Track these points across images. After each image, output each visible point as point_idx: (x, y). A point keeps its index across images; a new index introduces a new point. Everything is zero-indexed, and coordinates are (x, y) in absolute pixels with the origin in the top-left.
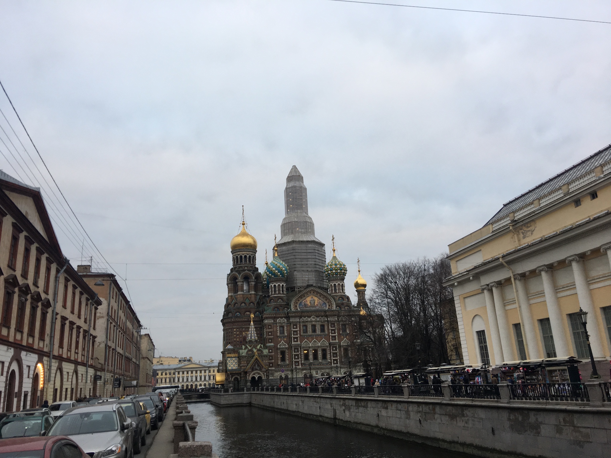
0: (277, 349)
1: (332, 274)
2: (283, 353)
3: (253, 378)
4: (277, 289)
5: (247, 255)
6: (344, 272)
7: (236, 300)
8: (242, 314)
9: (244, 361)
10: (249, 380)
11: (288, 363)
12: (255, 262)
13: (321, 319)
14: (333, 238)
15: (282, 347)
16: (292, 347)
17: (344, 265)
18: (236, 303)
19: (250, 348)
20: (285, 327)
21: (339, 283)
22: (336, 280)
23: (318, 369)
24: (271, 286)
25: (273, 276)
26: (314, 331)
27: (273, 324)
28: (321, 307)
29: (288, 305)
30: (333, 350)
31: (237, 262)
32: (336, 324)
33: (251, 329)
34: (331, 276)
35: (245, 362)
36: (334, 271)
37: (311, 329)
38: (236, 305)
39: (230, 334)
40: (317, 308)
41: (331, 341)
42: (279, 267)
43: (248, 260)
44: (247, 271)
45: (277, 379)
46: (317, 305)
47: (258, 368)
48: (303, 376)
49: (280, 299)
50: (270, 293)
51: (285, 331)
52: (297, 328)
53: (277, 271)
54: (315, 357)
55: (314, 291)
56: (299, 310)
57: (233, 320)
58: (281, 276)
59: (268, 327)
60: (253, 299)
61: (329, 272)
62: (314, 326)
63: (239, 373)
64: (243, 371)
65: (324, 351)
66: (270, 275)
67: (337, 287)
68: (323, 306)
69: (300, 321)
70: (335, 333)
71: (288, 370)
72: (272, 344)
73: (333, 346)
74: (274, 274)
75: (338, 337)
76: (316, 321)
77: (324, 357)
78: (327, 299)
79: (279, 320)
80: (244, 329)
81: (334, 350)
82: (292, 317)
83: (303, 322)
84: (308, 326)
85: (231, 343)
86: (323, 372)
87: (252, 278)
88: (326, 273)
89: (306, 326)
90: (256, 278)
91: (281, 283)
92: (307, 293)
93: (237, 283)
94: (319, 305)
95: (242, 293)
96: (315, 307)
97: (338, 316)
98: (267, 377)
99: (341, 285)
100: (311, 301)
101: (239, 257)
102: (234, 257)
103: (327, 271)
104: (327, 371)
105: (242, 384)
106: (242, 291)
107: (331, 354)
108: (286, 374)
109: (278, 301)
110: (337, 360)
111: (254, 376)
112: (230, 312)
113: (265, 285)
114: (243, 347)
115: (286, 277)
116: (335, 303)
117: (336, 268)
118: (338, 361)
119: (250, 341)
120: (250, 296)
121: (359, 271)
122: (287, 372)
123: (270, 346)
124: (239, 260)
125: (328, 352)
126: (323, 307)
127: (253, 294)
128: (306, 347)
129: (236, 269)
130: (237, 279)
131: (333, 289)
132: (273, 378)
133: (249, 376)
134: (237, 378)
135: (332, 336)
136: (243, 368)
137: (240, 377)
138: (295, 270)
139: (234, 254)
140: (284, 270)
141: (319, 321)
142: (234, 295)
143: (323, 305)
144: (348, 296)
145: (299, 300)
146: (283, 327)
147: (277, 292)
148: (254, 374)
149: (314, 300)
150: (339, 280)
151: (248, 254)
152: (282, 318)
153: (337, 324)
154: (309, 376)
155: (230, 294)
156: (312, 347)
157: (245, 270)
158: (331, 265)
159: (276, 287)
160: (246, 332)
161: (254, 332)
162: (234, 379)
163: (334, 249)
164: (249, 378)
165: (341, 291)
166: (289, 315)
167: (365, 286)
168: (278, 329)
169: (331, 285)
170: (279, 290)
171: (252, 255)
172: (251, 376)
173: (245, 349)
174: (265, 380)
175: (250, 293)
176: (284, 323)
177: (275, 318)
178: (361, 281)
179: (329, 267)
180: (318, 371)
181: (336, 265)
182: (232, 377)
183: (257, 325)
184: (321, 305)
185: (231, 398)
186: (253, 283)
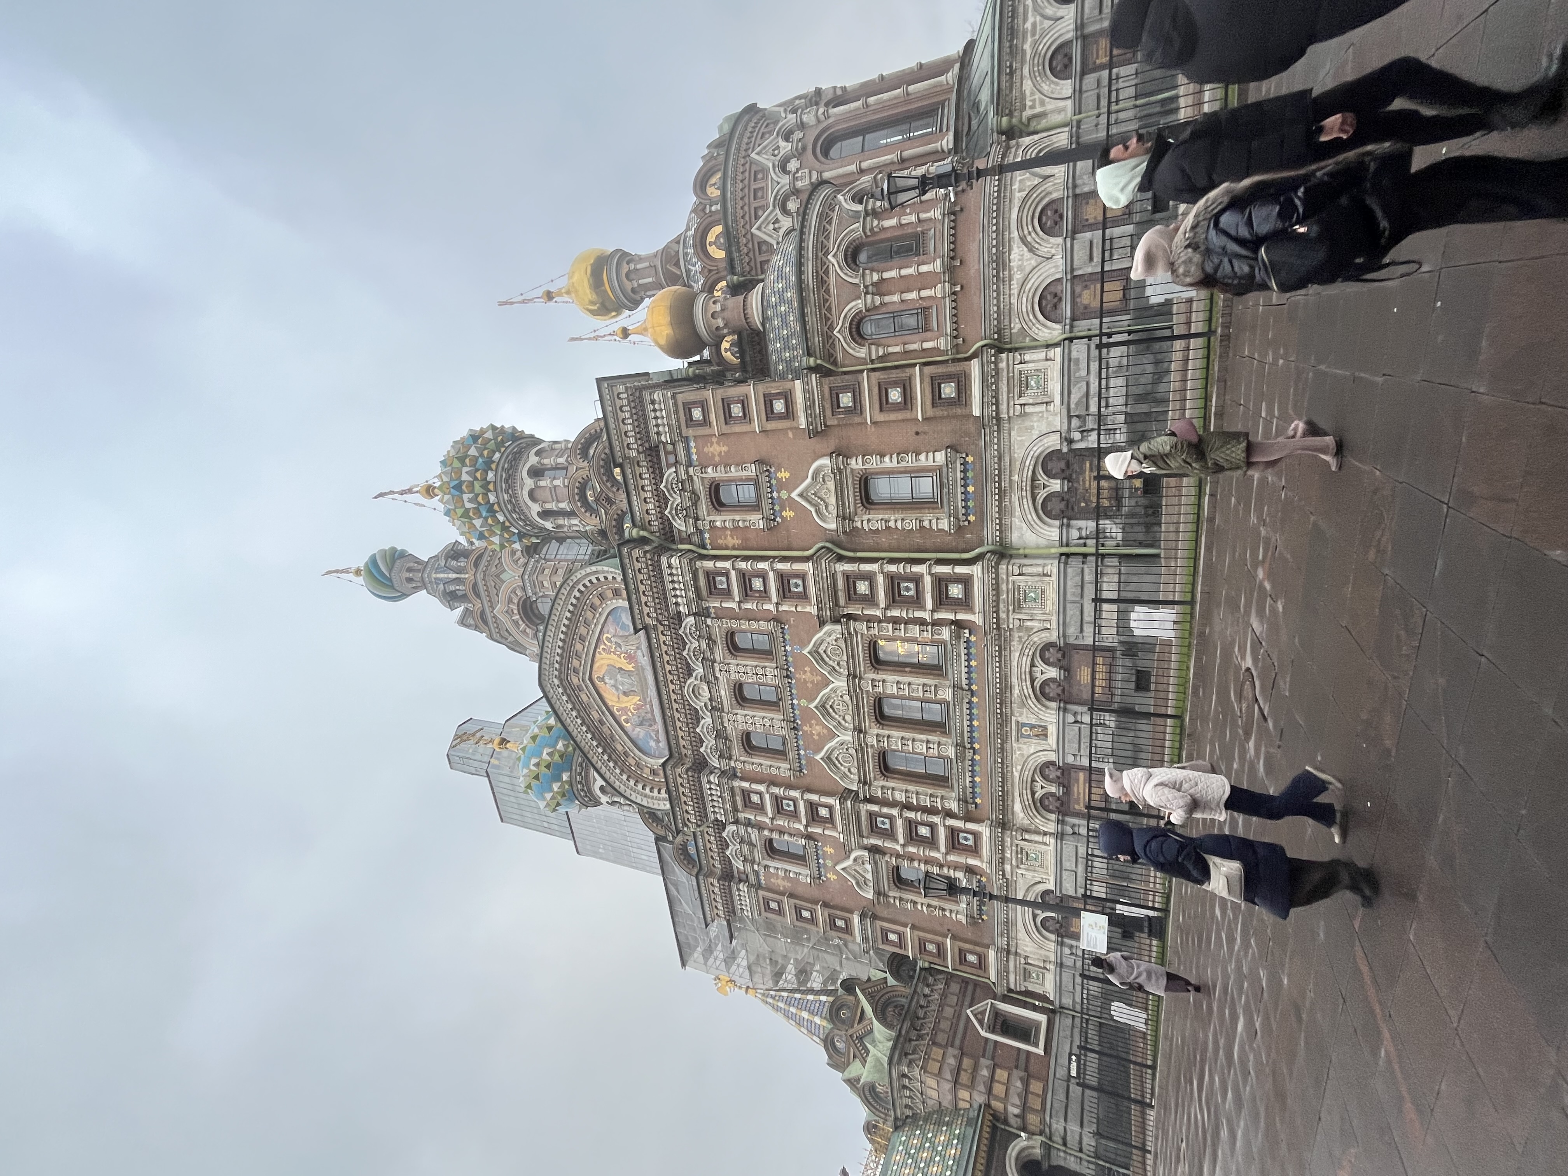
15: (869, 876)
27: (759, 886)
30: (872, 602)
40: (641, 661)
46: (630, 658)
81: (873, 592)
96: (639, 669)
110: (942, 584)
118: (948, 570)
128: (862, 764)
135: (784, 596)
141: (711, 665)
149: (612, 671)
154: (1049, 782)
177: (728, 876)
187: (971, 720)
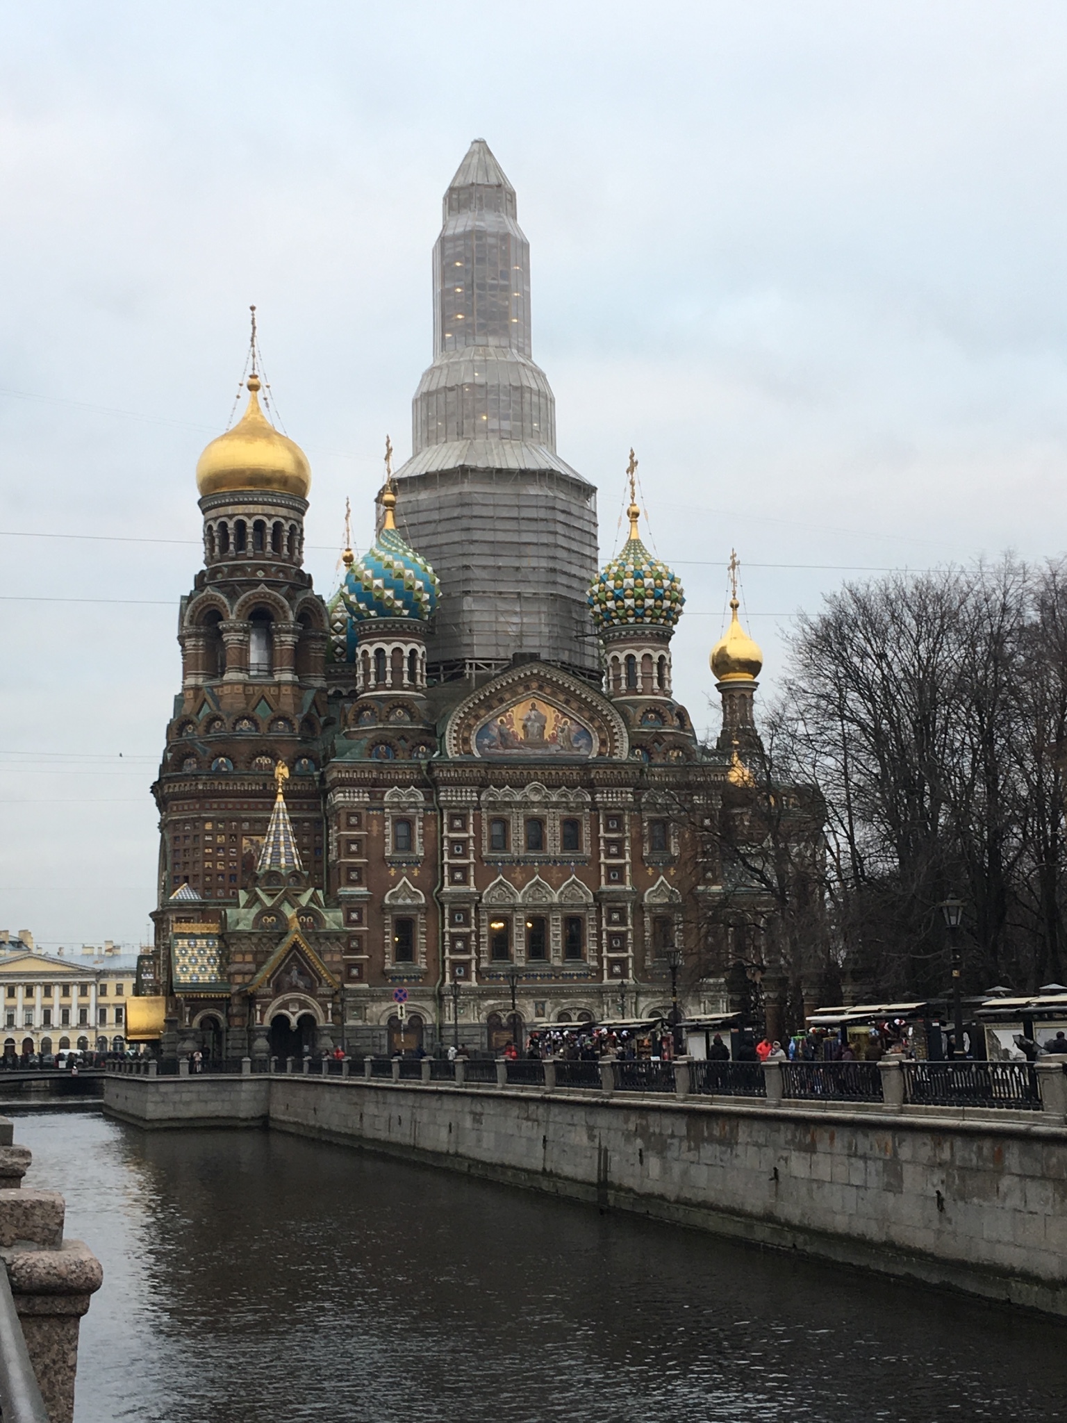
0: (383, 909)
1: (621, 612)
2: (405, 927)
3: (280, 1021)
4: (389, 668)
5: (265, 519)
6: (671, 609)
7: (217, 704)
8: (241, 766)
9: (244, 953)
10: (263, 1029)
11: (424, 966)
12: (300, 553)
13: (565, 796)
14: (634, 464)
15: (400, 902)
16: (442, 905)
17: (673, 580)
18: (218, 718)
19: (269, 902)
20: (419, 824)
21: (650, 651)
22: (636, 637)
23: (545, 994)
24: (365, 653)
25: (373, 613)
26: (536, 842)
27: (368, 809)
28: (565, 744)
29: (431, 736)
30: (609, 922)
31: (224, 547)
32: (626, 819)
33: (278, 825)
34: (616, 621)
35: (249, 958)
36: (629, 602)
37: (522, 837)
38: (217, 724)
39: (187, 842)
40: (553, 749)
41: (603, 886)
42: (400, 576)
43: (269, 539)
44: (263, 588)
45: (379, 1028)
46: (554, 738)
47: (301, 984)
48: (483, 1019)
49: (402, 707)
50: (360, 683)
51: (418, 841)
52: (464, 829)
53: (389, 593)
54: (537, 947)
55: (543, 682)
56: (478, 755)
57: (200, 787)
58: (406, 612)
59: (348, 819)
60: (287, 704)
61: (610, 604)
62: (536, 826)
63: (222, 999)
64: (239, 993)
65: (574, 926)
66: (362, 606)
67: (639, 668)
68: (575, 745)
69: (478, 802)
70: (620, 855)
71: (422, 996)
72: (362, 890)
73: (611, 904)
74: (379, 604)
75: (632, 871)
76: (546, 805)
77: (573, 947)
78: (593, 713)
79: (393, 795)
80: (246, 826)
81: (616, 923)
82: (448, 783)
83: (493, 805)
84: (513, 823)
85: (191, 880)
86: (566, 1006)
87: (286, 618)
88: (597, 608)
89: (504, 823)
90: (302, 617)
91: (406, 643)
92: (511, 688)
93: (220, 633)
94: (560, 740)
95: (241, 676)
96: (545, 745)
97: (639, 788)
98: (338, 1018)
99: (656, 660)
100: (529, 719)
101: (231, 524)
102: (210, 528)
103: (600, 602)
104: (583, 1002)
105: (232, 1043)
106: (241, 670)
107: (599, 935)
108: (412, 1008)
109: (392, 718)
110: (622, 962)
111: (284, 1011)
112: (188, 756)
113: (339, 650)
114: (243, 896)
115: (427, 617)
116: (625, 735)
117: (640, 590)
118: (630, 965)
119: (272, 876)
120: (273, 691)
121: (735, 606)
122: (418, 1003)
123: (352, 896)
124: (231, 539)
125: (590, 931)
126: (578, 749)
127: (286, 683)
128: (501, 907)
129: (219, 576)
130: (221, 619)
131: (623, 675)
132: (360, 1023)
133: (263, 1013)
134: (214, 1020)
135: (610, 868)
136: (239, 979)
137: (228, 1016)
138: (467, 593)
139: (213, 513)
140: (420, 589)
141: (556, 805)
142: (207, 683)
143: (577, 740)
144: (683, 708)
145: (477, 717)
146: (409, 823)
147: (389, 680)
148: (285, 1005)
149: (542, 720)
150: (646, 639)
151: (270, 516)
152: (404, 785)
153: (631, 818)
154: (508, 1019)
155: (191, 681)
156: (526, 907)
157: (255, 584)
158: (617, 577)
159: (385, 658)
160: (255, 838)
161: (287, 840)
162: (202, 1023)
163: (634, 509)
164: (262, 1019)
165: (656, 685)
166: (436, 773)
167: (753, 667)
168: (389, 831)
169: (615, 658)
170: (397, 672)
171: (286, 519)
172: (271, 1012)
173: (249, 905)
174: (325, 1032)
175: (277, 678)
176: (414, 805)
177: (375, 786)
178: (738, 651)
179: (611, 584)
180: (543, 1003)
181: (638, 575)
182: (192, 1016)
183: (301, 809)
184: (568, 738)
185: (186, 1097)
186: (289, 639)
187: (540, 976)
